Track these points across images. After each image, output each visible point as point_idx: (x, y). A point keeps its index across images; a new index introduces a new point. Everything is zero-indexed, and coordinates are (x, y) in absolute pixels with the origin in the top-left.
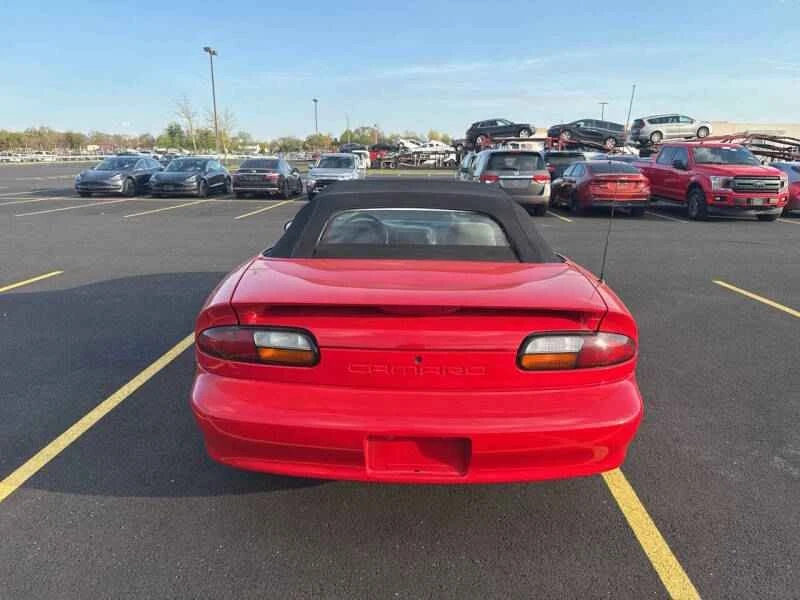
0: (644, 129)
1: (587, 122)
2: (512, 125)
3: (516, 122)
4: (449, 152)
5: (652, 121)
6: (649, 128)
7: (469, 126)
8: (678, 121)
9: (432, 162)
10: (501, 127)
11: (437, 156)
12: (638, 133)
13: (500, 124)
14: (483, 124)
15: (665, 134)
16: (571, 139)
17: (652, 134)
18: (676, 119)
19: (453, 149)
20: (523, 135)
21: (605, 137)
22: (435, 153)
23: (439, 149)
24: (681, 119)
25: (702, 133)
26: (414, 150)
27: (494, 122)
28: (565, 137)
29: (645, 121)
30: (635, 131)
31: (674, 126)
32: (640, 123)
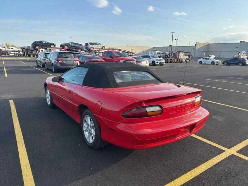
0: (89, 46)
1: (72, 43)
2: (48, 43)
3: (49, 42)
4: (20, 51)
5: (90, 44)
6: (90, 46)
7: (32, 43)
8: (97, 44)
9: (13, 54)
10: (44, 44)
11: (15, 52)
12: (87, 47)
13: (44, 42)
14: (38, 42)
15: (94, 48)
16: (68, 48)
17: (91, 48)
18: (96, 44)
19: (21, 50)
20: (52, 46)
21: (78, 48)
22: (14, 51)
23: (15, 50)
24: (98, 44)
25: (104, 48)
26: (4, 50)
27: (42, 42)
28: (66, 47)
29: (88, 44)
30: (86, 47)
31: (96, 46)
32: (87, 44)
